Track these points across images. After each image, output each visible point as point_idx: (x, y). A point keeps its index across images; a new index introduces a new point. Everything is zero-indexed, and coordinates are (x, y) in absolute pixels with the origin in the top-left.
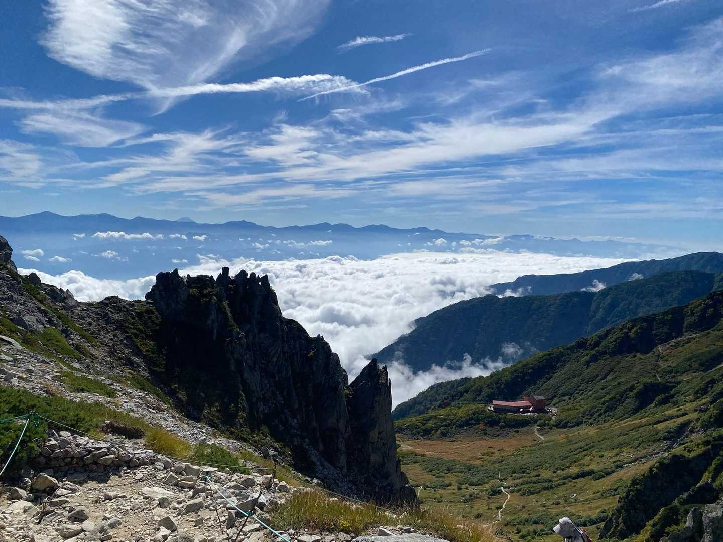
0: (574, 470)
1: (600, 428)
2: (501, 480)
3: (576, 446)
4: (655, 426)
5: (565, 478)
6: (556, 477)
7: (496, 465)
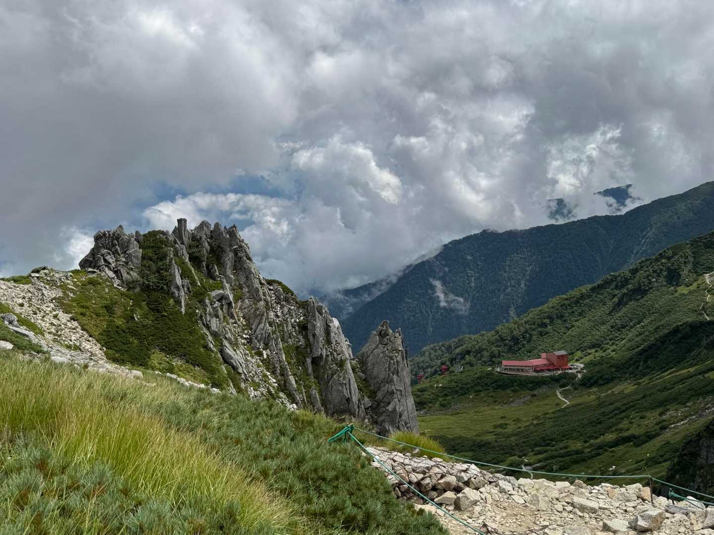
0: (610, 437)
1: (639, 384)
2: (520, 457)
3: (611, 407)
4: (706, 375)
5: (600, 447)
6: (588, 447)
7: (513, 439)
